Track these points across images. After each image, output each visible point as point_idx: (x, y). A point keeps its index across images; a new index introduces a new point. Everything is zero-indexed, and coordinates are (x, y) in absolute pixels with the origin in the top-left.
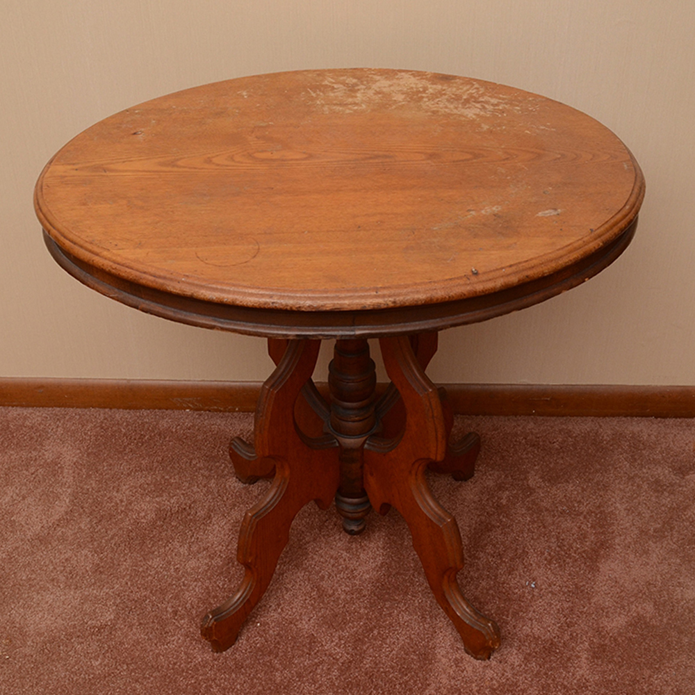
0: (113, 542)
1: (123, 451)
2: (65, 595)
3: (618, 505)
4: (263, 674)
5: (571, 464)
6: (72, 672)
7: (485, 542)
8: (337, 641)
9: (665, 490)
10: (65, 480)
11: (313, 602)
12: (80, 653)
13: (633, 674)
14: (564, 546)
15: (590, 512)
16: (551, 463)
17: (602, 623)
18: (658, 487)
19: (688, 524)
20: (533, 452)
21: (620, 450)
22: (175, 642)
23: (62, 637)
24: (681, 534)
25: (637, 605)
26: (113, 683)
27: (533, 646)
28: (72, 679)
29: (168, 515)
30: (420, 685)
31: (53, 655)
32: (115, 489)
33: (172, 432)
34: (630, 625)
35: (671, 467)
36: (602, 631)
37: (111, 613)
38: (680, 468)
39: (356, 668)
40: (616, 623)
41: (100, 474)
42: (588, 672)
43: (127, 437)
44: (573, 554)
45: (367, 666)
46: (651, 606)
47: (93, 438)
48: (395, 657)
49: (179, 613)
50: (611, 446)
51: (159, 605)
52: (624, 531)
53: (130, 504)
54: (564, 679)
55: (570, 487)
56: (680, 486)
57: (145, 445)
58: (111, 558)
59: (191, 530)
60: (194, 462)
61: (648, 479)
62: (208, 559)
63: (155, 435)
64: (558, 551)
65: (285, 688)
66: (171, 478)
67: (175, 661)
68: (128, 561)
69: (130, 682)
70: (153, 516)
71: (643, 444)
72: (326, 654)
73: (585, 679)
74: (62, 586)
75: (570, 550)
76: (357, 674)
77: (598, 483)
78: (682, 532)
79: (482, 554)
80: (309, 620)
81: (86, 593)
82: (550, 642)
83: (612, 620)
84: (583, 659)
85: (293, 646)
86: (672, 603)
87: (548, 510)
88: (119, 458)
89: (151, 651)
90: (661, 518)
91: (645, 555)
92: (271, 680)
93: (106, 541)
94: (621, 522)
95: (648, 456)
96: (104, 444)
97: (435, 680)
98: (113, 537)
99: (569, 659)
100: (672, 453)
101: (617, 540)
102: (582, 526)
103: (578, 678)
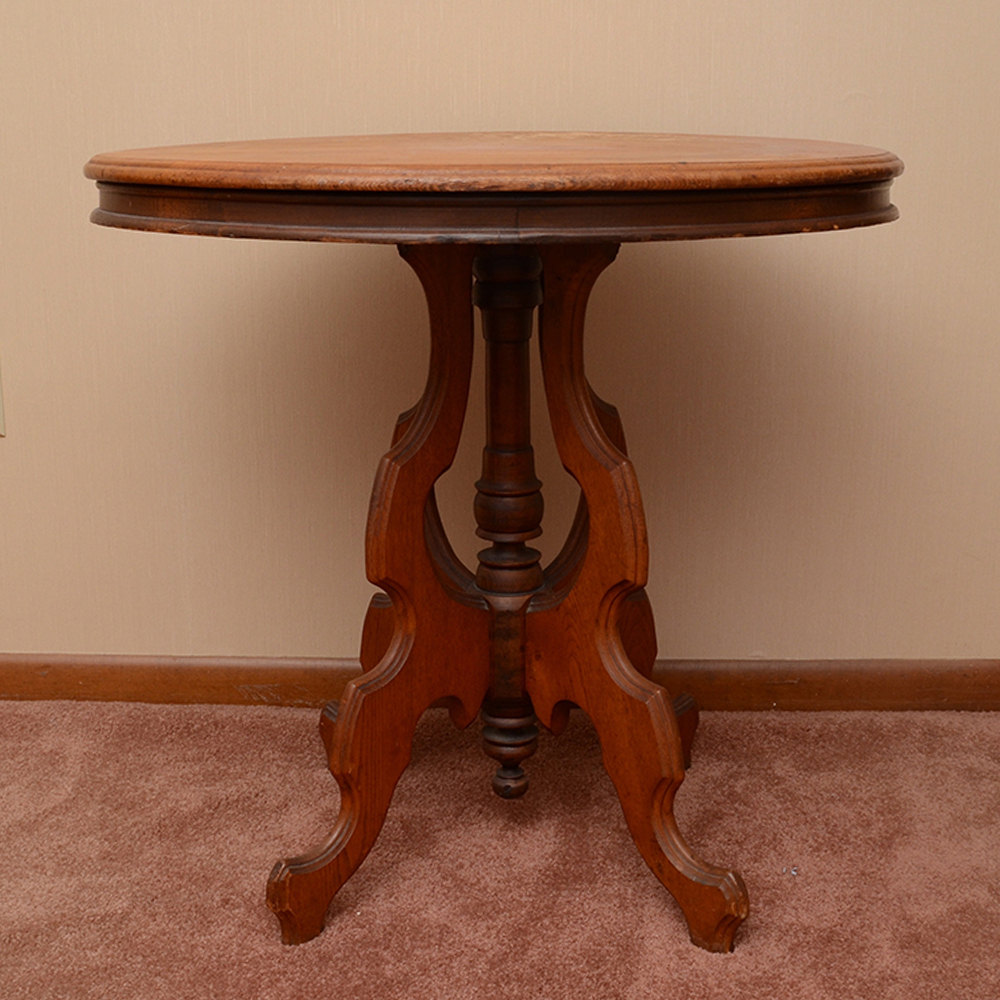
0: (135, 830)
1: (158, 741)
2: (53, 882)
3: (914, 792)
4: (364, 967)
5: (836, 755)
6: (53, 965)
7: (715, 829)
8: (484, 931)
9: (984, 777)
10: (68, 769)
11: (446, 891)
12: (68, 942)
13: (968, 965)
14: (839, 832)
15: (873, 799)
16: (806, 753)
17: (909, 910)
18: (972, 774)
20: (779, 741)
21: (909, 738)
22: (223, 933)
23: (43, 926)
25: (962, 890)
26: (120, 976)
27: (801, 934)
28: (53, 971)
29: (222, 803)
30: (621, 979)
31: (24, 945)
32: (144, 779)
33: (234, 721)
34: (957, 912)
35: (989, 755)
36: (911, 919)
37: (124, 901)
39: (517, 961)
40: (932, 910)
41: (121, 765)
42: (895, 963)
43: (166, 726)
44: (852, 840)
45: (534, 958)
46: (986, 892)
47: (115, 727)
48: (578, 947)
49: (231, 902)
50: (895, 733)
51: (201, 893)
52: (930, 817)
53: (165, 793)
54: (857, 970)
55: (839, 776)
57: (192, 736)
58: (130, 846)
59: (258, 819)
60: (265, 753)
61: (956, 767)
62: (282, 848)
63: (208, 724)
64: (829, 838)
65: (399, 982)
66: (229, 768)
67: (221, 953)
68: (156, 848)
69: (146, 975)
70: (200, 804)
71: (943, 730)
72: (466, 946)
73: (892, 971)
74: (49, 873)
75: (847, 836)
76: (517, 967)
77: (881, 772)
79: (709, 842)
80: (440, 909)
81: (87, 880)
82: (829, 930)
83: (926, 907)
84: (885, 949)
85: (414, 937)
87: (808, 798)
88: (152, 749)
89: (183, 942)
90: (983, 805)
91: (965, 841)
92: (377, 974)
93: (123, 828)
94: (923, 809)
95: (952, 743)
96: (131, 733)
97: (646, 974)
98: (135, 825)
99: (863, 948)
100: (988, 739)
101: (919, 826)
102: (863, 812)
103: (880, 969)
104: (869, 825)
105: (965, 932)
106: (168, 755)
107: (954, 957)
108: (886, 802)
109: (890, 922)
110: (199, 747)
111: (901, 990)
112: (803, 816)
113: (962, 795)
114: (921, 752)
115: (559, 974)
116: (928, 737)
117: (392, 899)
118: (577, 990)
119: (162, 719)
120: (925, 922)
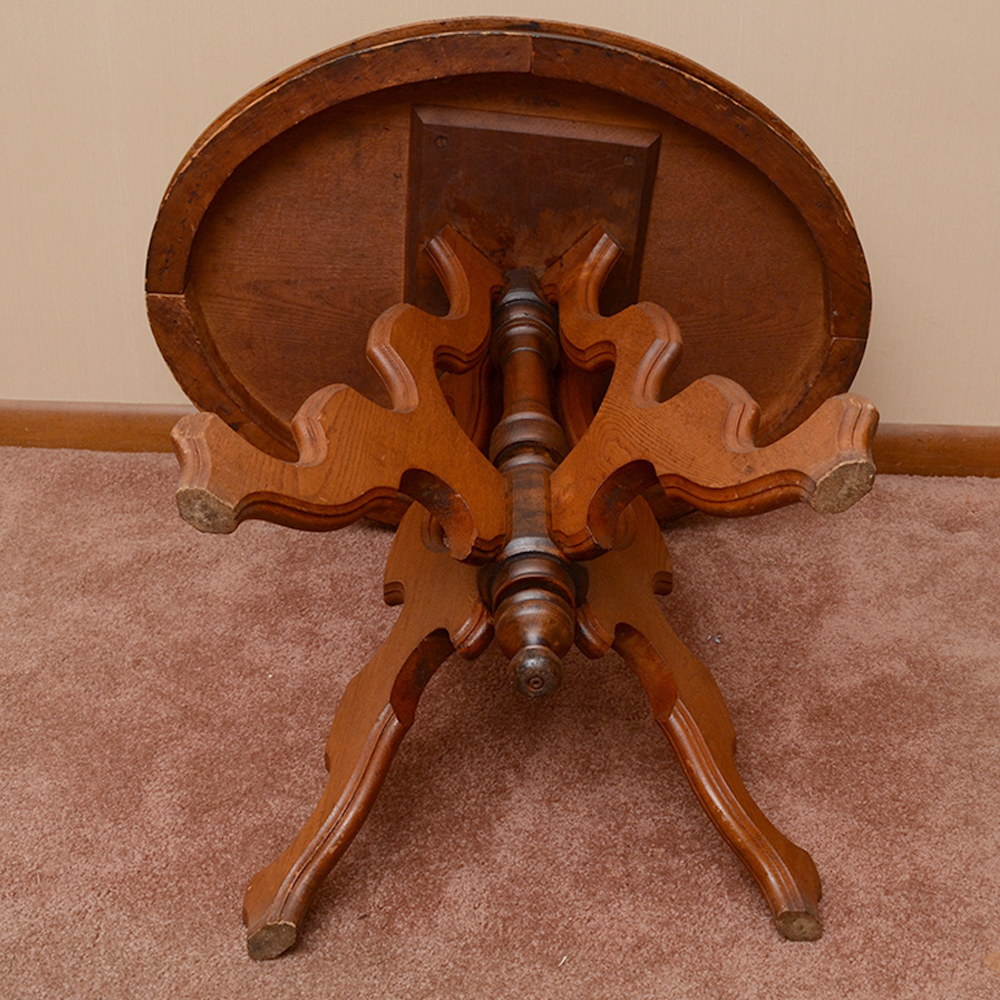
0: (59, 584)
1: (98, 491)
3: (852, 558)
4: (265, 734)
9: (924, 544)
11: (363, 653)
13: (873, 740)
14: (769, 598)
15: (809, 565)
17: (825, 682)
18: (913, 541)
19: (960, 579)
24: (949, 590)
25: (881, 662)
29: (152, 557)
30: (524, 749)
32: (78, 531)
34: (871, 685)
35: (932, 522)
36: (825, 691)
38: (946, 524)
40: (847, 682)
41: (57, 516)
42: (800, 737)
43: (108, 476)
44: (781, 607)
45: (439, 726)
46: (903, 664)
47: (57, 476)
48: (486, 715)
51: (114, 653)
52: (862, 585)
53: (97, 546)
54: (761, 744)
55: (781, 539)
56: (946, 541)
57: (134, 486)
59: (185, 575)
61: (898, 533)
64: (759, 605)
65: (299, 750)
66: (167, 520)
67: (123, 717)
68: (77, 603)
70: (130, 558)
71: (891, 495)
73: (796, 745)
75: (776, 603)
77: (823, 537)
78: (949, 587)
82: (741, 702)
83: (842, 679)
84: (793, 722)
85: (322, 702)
86: (936, 660)
87: (745, 562)
88: (91, 499)
90: (917, 573)
91: (893, 611)
92: (278, 741)
93: (47, 583)
94: (857, 576)
95: (899, 508)
96: (72, 483)
97: (549, 744)
98: (59, 579)
99: (771, 721)
100: (933, 506)
101: (851, 595)
102: (797, 578)
103: (785, 743)
104: (800, 592)
105: (876, 706)
106: (107, 506)
107: (861, 732)
108: (822, 568)
109: (804, 694)
110: (139, 498)
111: (800, 765)
112: (736, 582)
113: (899, 563)
114: (866, 516)
115: (461, 743)
116: (876, 502)
117: (308, 662)
118: (477, 760)
119: (105, 468)
120: (839, 695)
